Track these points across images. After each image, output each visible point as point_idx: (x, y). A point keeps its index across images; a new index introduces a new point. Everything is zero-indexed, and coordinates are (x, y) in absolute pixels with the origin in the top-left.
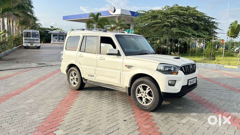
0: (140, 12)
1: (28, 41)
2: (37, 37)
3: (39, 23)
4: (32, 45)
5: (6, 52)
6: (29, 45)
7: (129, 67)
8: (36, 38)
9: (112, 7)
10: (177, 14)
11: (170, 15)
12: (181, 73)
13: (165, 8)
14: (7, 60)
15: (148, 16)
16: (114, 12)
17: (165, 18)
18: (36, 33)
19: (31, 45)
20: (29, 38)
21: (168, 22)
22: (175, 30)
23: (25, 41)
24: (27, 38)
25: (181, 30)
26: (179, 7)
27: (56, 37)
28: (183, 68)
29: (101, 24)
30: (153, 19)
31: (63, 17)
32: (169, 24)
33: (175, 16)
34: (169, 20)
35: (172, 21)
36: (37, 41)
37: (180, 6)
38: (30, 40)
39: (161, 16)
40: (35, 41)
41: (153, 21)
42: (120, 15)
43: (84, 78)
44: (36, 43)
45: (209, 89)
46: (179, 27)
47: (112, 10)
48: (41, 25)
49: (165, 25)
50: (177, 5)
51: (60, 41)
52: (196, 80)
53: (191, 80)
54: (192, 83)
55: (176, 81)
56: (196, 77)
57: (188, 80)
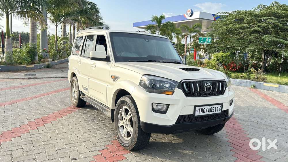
0: (221, 15)
5: (62, 60)
7: (115, 78)
9: (189, 10)
10: (275, 15)
11: (264, 17)
12: (179, 92)
13: (259, 7)
14: (56, 69)
15: (231, 19)
16: (191, 16)
17: (255, 21)
21: (259, 26)
22: (267, 38)
25: (279, 38)
26: (280, 6)
28: (184, 84)
29: (164, 30)
30: (238, 23)
31: (134, 23)
32: (260, 29)
33: (270, 18)
34: (260, 24)
35: (265, 25)
37: (281, 4)
39: (249, 19)
41: (238, 26)
42: (199, 19)
43: (81, 91)
45: (278, 128)
46: (276, 33)
47: (189, 13)
49: (255, 32)
50: (277, 3)
52: (221, 109)
53: (203, 107)
54: (207, 112)
55: (168, 105)
56: (222, 104)
57: (195, 107)
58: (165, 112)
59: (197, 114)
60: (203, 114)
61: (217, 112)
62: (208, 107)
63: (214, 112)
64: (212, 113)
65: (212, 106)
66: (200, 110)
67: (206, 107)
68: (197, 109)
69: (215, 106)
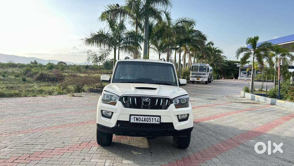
1: (195, 75)
2: (204, 71)
3: (224, 56)
4: (199, 79)
6: (195, 79)
8: (204, 73)
18: (204, 67)
19: (197, 80)
20: (196, 72)
23: (192, 75)
24: (193, 72)
27: (244, 72)
28: (123, 98)
36: (203, 76)
38: (196, 74)
40: (202, 76)
44: (202, 78)
48: (226, 58)
51: (249, 77)
52: (159, 120)
53: (139, 117)
54: (143, 121)
55: (112, 113)
56: (160, 116)
57: (131, 115)
58: (110, 117)
59: (132, 121)
60: (138, 122)
61: (154, 122)
62: (144, 117)
63: (151, 122)
64: (149, 122)
65: (149, 117)
66: (135, 119)
67: (141, 117)
68: (132, 117)
69: (152, 117)
